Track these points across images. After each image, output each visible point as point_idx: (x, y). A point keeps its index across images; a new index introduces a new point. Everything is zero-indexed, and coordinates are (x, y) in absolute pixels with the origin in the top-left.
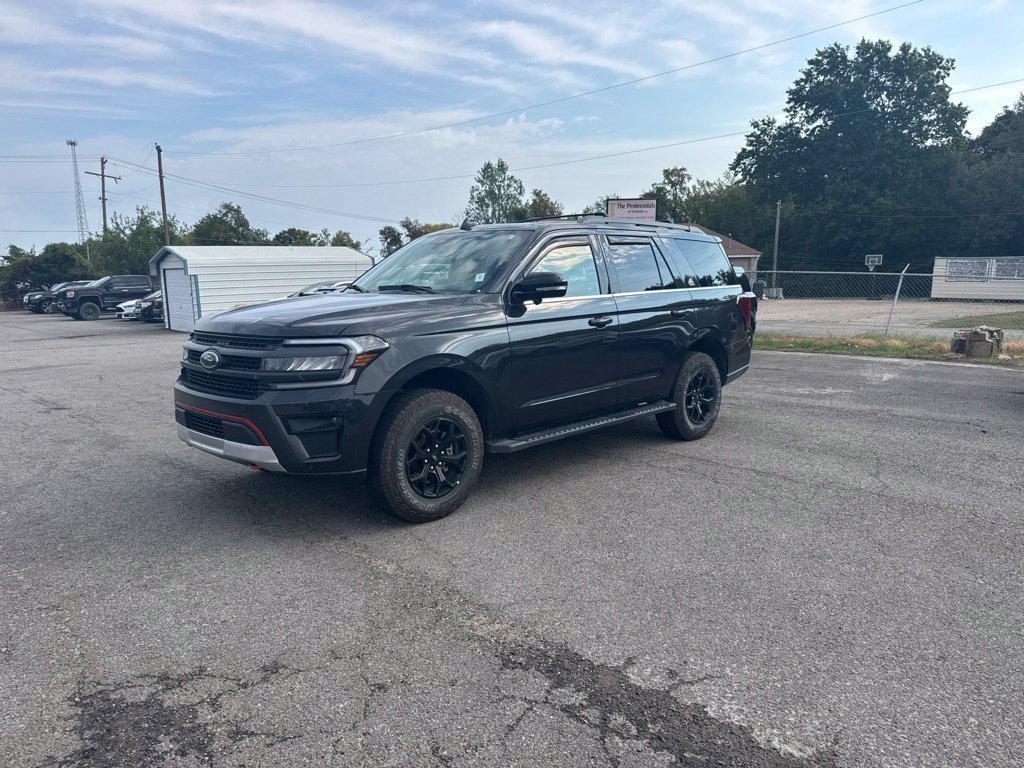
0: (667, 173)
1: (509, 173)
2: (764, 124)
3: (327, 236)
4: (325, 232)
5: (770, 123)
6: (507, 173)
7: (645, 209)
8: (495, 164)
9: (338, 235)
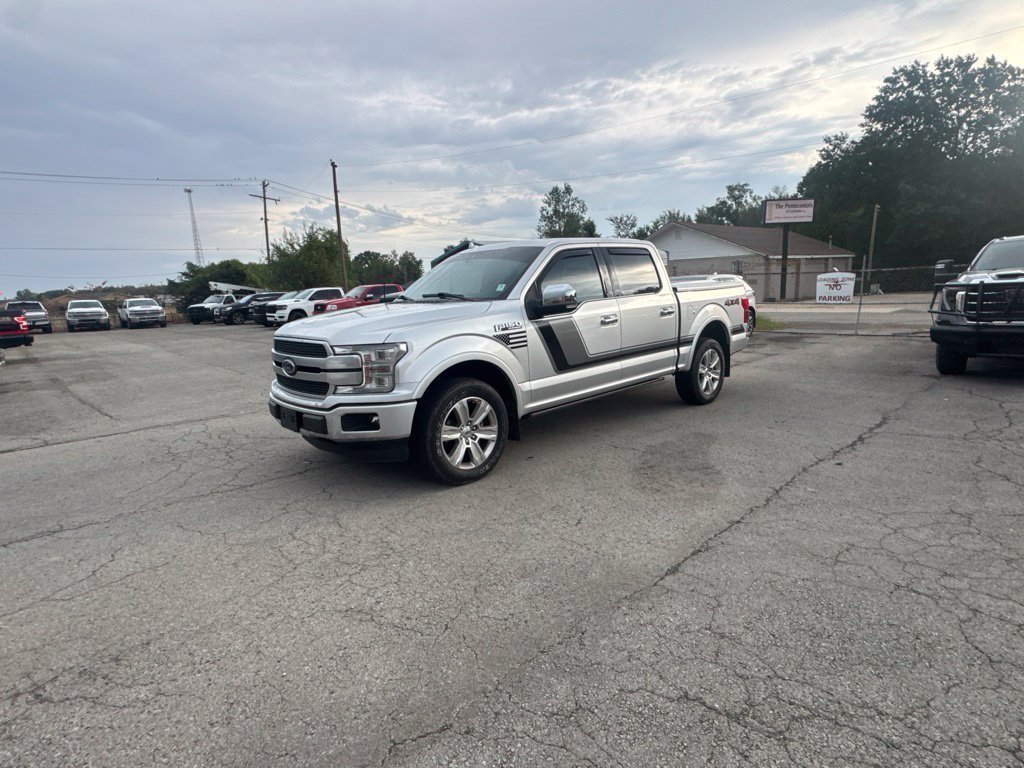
0: (731, 189)
1: (573, 195)
2: (837, 139)
3: (396, 256)
4: (394, 252)
5: (843, 139)
6: (572, 195)
7: (802, 209)
8: (561, 187)
9: (404, 255)
